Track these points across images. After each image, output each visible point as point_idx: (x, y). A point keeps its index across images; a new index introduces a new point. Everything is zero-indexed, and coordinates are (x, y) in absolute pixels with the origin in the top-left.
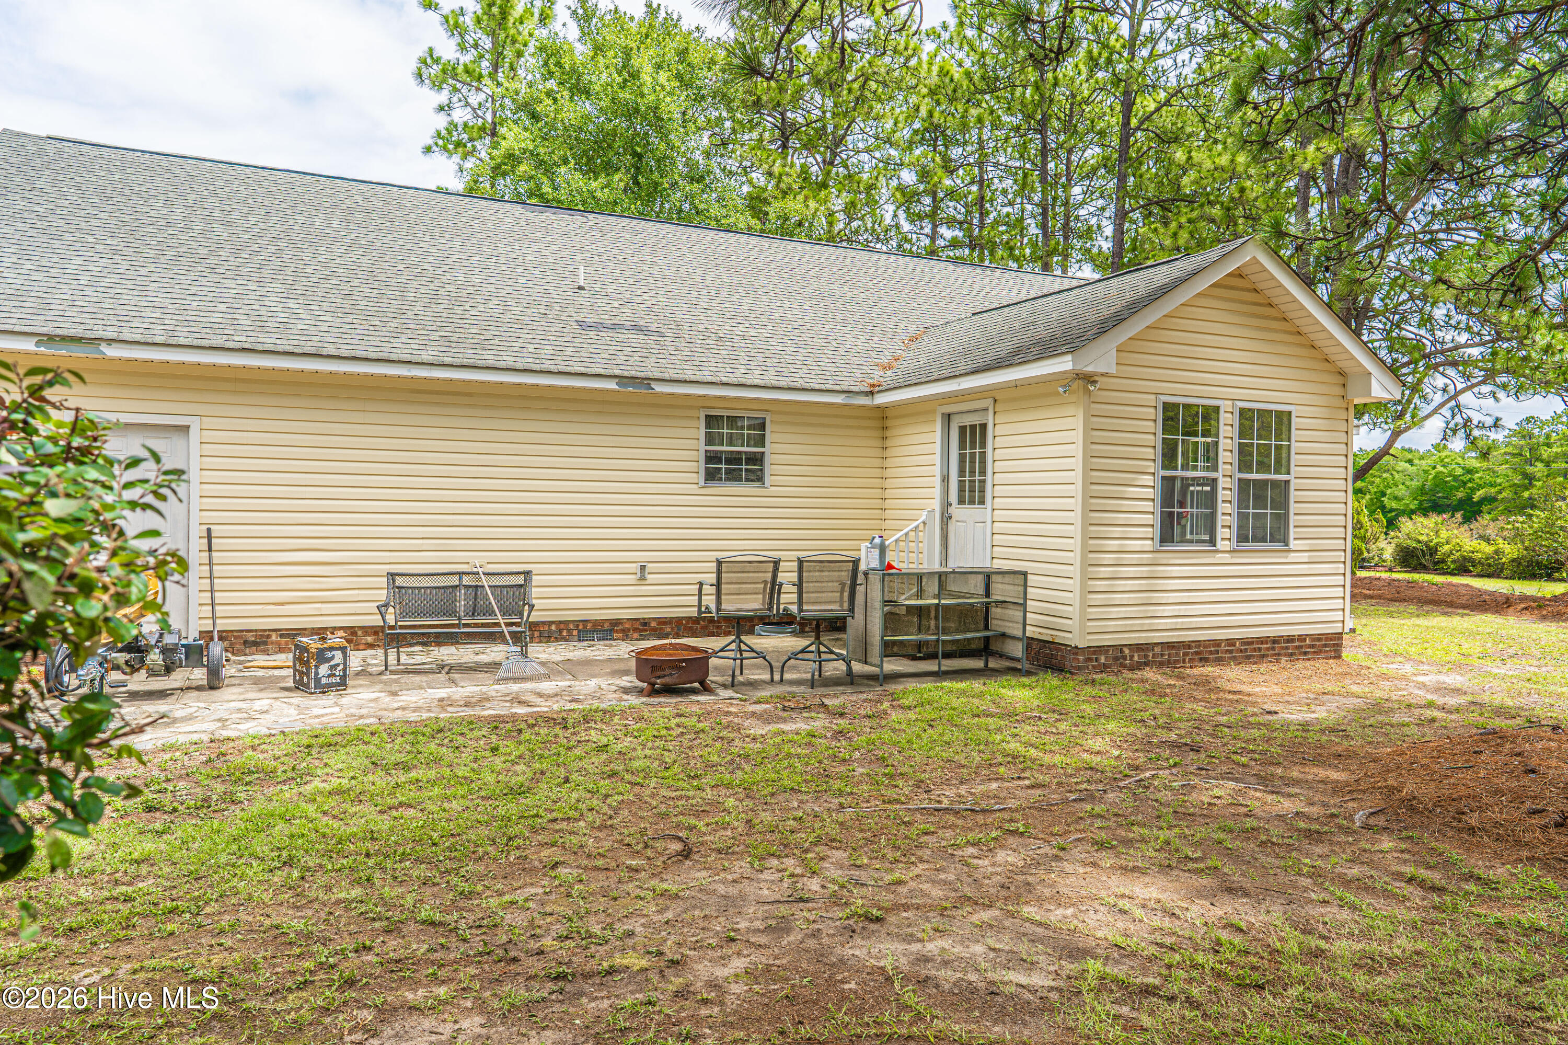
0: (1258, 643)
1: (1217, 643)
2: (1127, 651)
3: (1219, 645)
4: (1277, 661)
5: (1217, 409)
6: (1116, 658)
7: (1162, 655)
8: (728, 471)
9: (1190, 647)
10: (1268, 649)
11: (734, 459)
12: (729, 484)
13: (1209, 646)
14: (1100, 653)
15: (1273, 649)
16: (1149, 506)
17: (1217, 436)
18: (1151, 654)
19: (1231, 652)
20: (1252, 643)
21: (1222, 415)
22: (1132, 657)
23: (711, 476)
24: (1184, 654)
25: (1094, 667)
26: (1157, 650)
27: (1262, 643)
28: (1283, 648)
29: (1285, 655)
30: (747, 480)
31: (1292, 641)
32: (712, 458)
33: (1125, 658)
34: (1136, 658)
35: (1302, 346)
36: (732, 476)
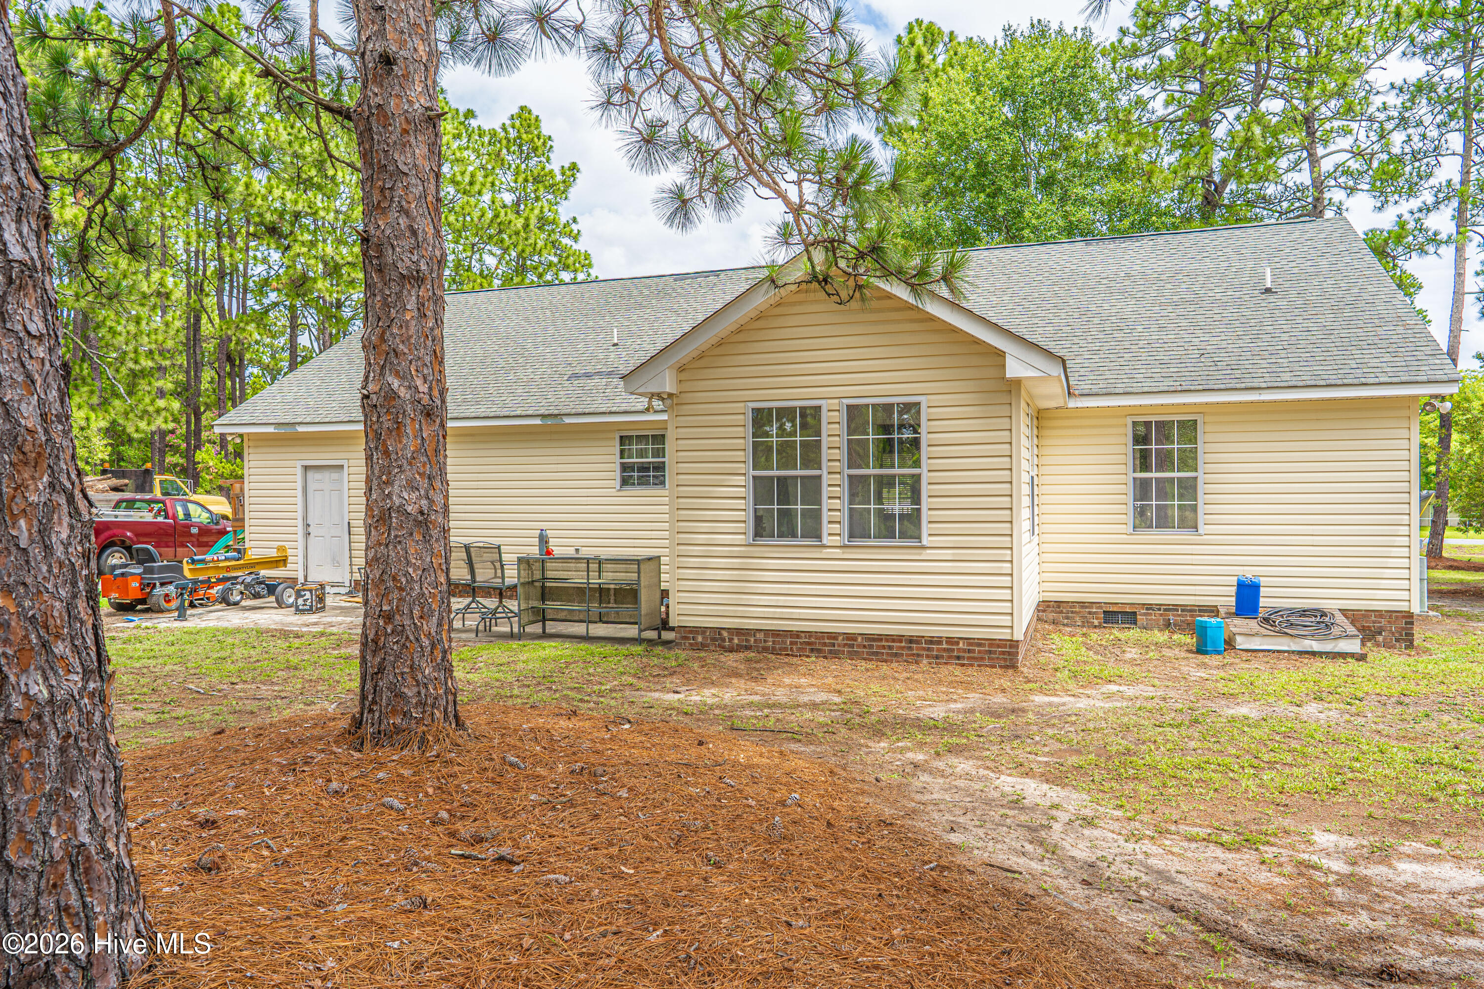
0: (887, 640)
1: (833, 636)
2: (725, 634)
3: (835, 638)
4: (917, 663)
5: (818, 409)
6: (713, 639)
7: (765, 641)
8: (639, 478)
9: (798, 637)
10: (902, 648)
11: (644, 468)
12: (639, 488)
13: (823, 638)
14: (697, 633)
15: (910, 648)
16: (741, 503)
17: (818, 433)
18: (752, 640)
19: (852, 646)
20: (881, 640)
21: (825, 416)
22: (731, 640)
23: (625, 482)
24: (791, 643)
25: (691, 644)
26: (760, 636)
27: (893, 641)
28: (924, 649)
29: (928, 656)
30: (655, 484)
31: (940, 643)
32: (625, 468)
33: (724, 640)
34: (736, 641)
35: (935, 331)
36: (643, 482)
